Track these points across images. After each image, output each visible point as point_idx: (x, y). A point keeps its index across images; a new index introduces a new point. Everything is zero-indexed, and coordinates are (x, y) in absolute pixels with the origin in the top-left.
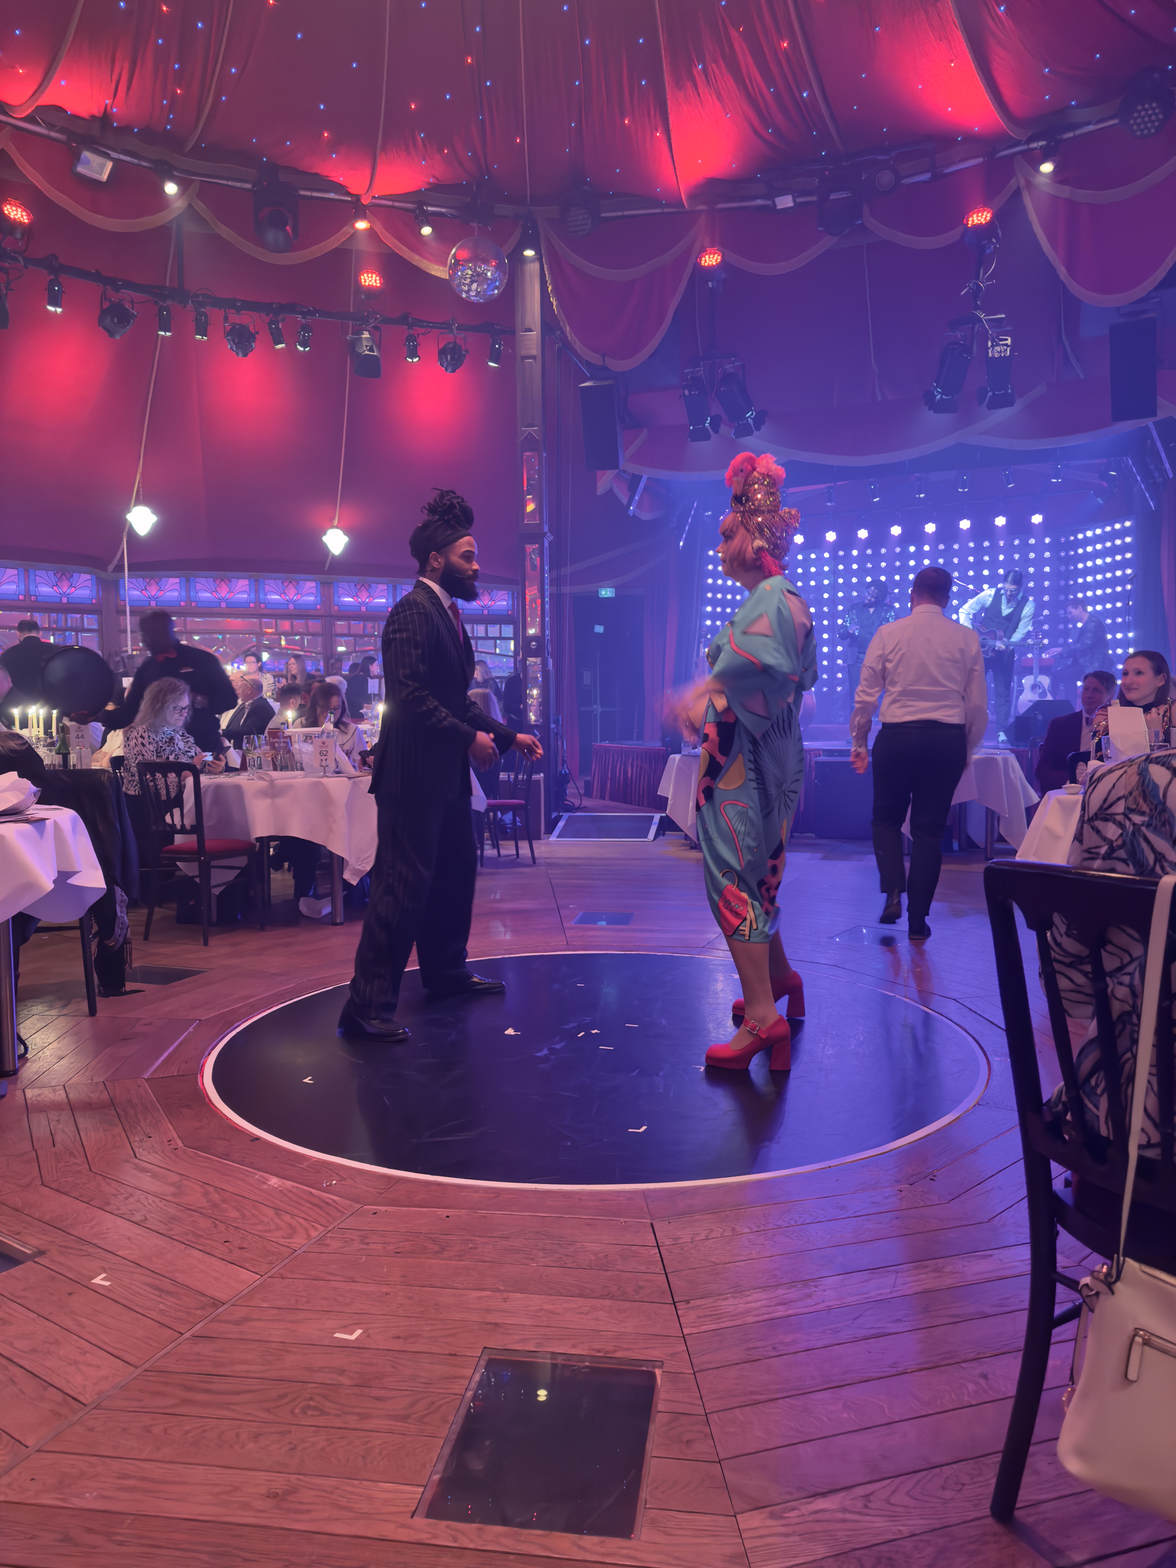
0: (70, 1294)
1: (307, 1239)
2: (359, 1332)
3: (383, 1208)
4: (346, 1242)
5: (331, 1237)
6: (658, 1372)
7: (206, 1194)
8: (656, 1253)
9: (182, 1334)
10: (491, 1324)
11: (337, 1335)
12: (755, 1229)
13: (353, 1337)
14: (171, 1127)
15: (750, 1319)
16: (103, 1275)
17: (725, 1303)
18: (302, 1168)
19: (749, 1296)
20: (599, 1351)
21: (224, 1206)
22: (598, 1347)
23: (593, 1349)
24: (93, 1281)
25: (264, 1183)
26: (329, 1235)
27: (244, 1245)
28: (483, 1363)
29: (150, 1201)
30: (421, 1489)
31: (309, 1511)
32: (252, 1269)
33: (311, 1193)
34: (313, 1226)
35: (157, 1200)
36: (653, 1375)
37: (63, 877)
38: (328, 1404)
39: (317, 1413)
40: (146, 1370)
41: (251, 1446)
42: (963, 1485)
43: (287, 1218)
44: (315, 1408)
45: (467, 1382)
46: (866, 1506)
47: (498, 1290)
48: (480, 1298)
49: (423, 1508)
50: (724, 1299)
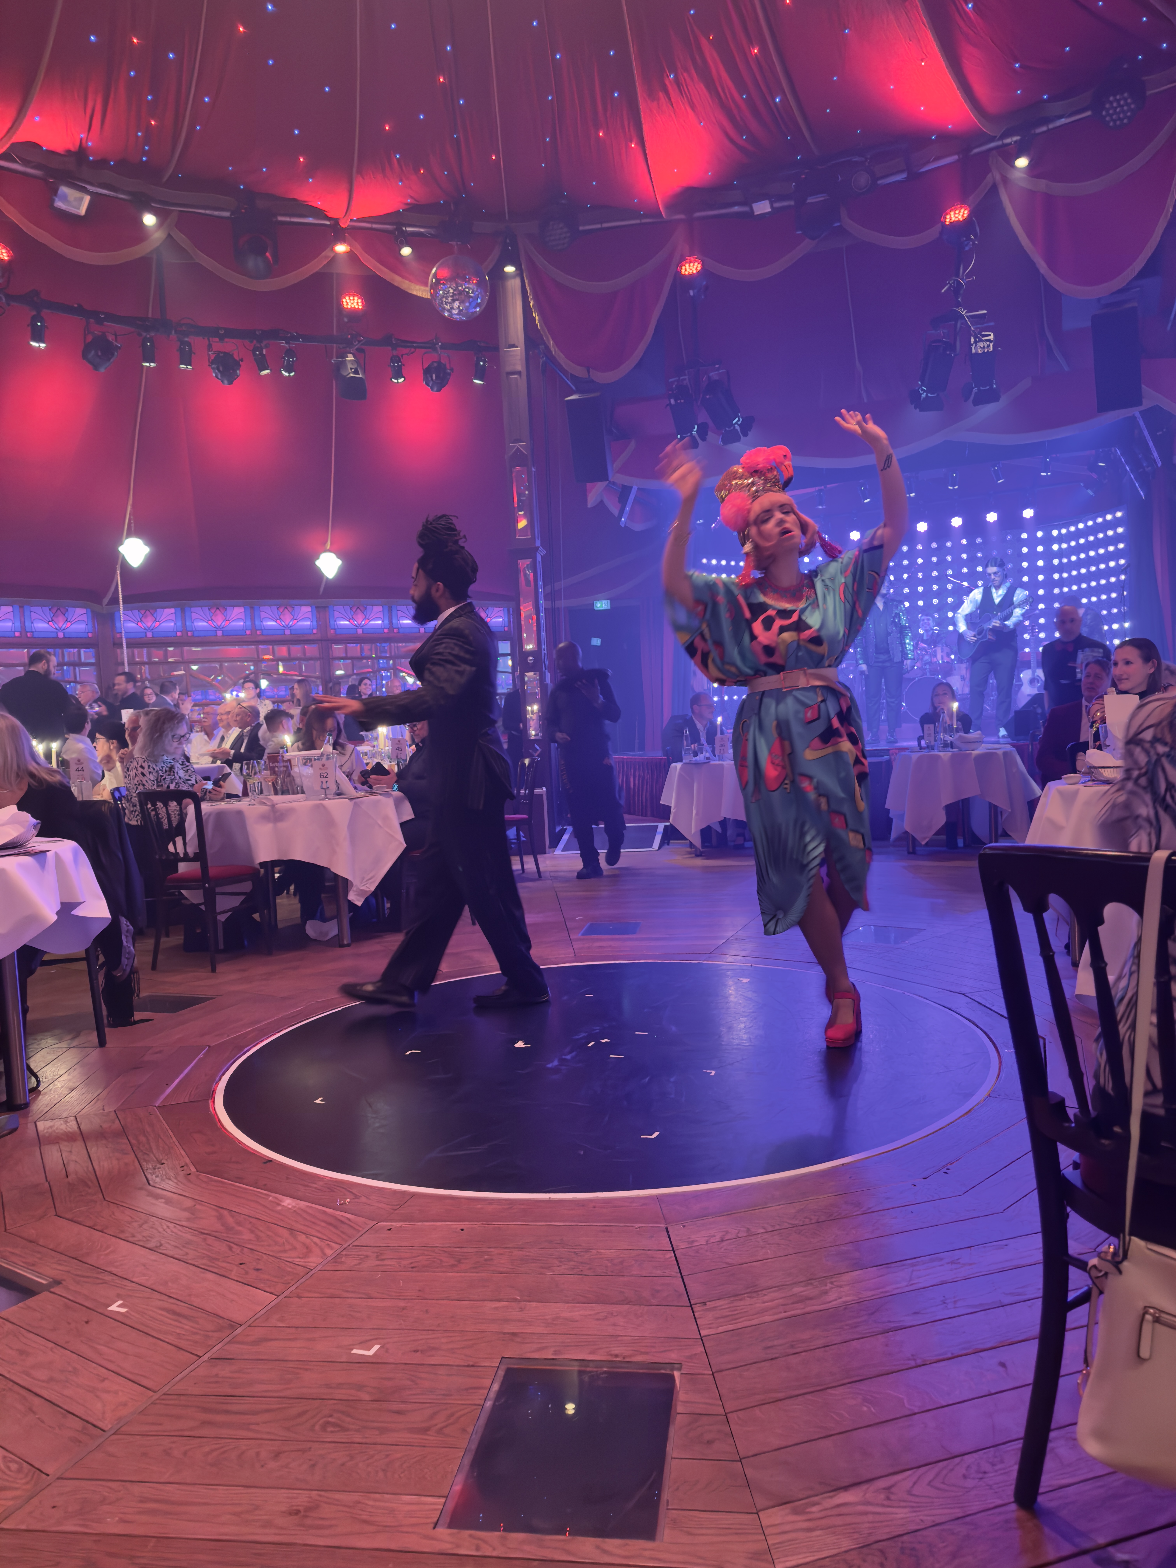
0: (87, 1322)
1: (322, 1258)
2: (376, 1347)
3: (398, 1224)
4: (361, 1259)
5: (346, 1255)
6: (677, 1374)
7: (220, 1217)
8: (671, 1257)
9: (200, 1357)
10: (508, 1333)
11: (355, 1351)
12: (770, 1229)
13: (371, 1353)
14: (183, 1153)
15: (768, 1318)
16: (120, 1302)
17: (742, 1303)
18: (316, 1188)
19: (765, 1295)
20: (616, 1356)
21: (240, 1228)
22: (617, 1352)
23: (611, 1355)
24: (110, 1308)
25: (279, 1204)
26: (344, 1253)
27: (259, 1267)
28: (501, 1373)
29: (165, 1227)
30: (443, 1500)
31: (331, 1526)
32: (268, 1289)
33: (325, 1212)
34: (328, 1244)
35: (172, 1225)
36: (671, 1378)
37: (66, 909)
38: (348, 1419)
39: (337, 1429)
40: (164, 1394)
41: (272, 1465)
42: (985, 1473)
43: (302, 1238)
44: (335, 1425)
45: (486, 1392)
46: (888, 1498)
47: (516, 1300)
48: (496, 1308)
49: (446, 1519)
50: (741, 1300)
